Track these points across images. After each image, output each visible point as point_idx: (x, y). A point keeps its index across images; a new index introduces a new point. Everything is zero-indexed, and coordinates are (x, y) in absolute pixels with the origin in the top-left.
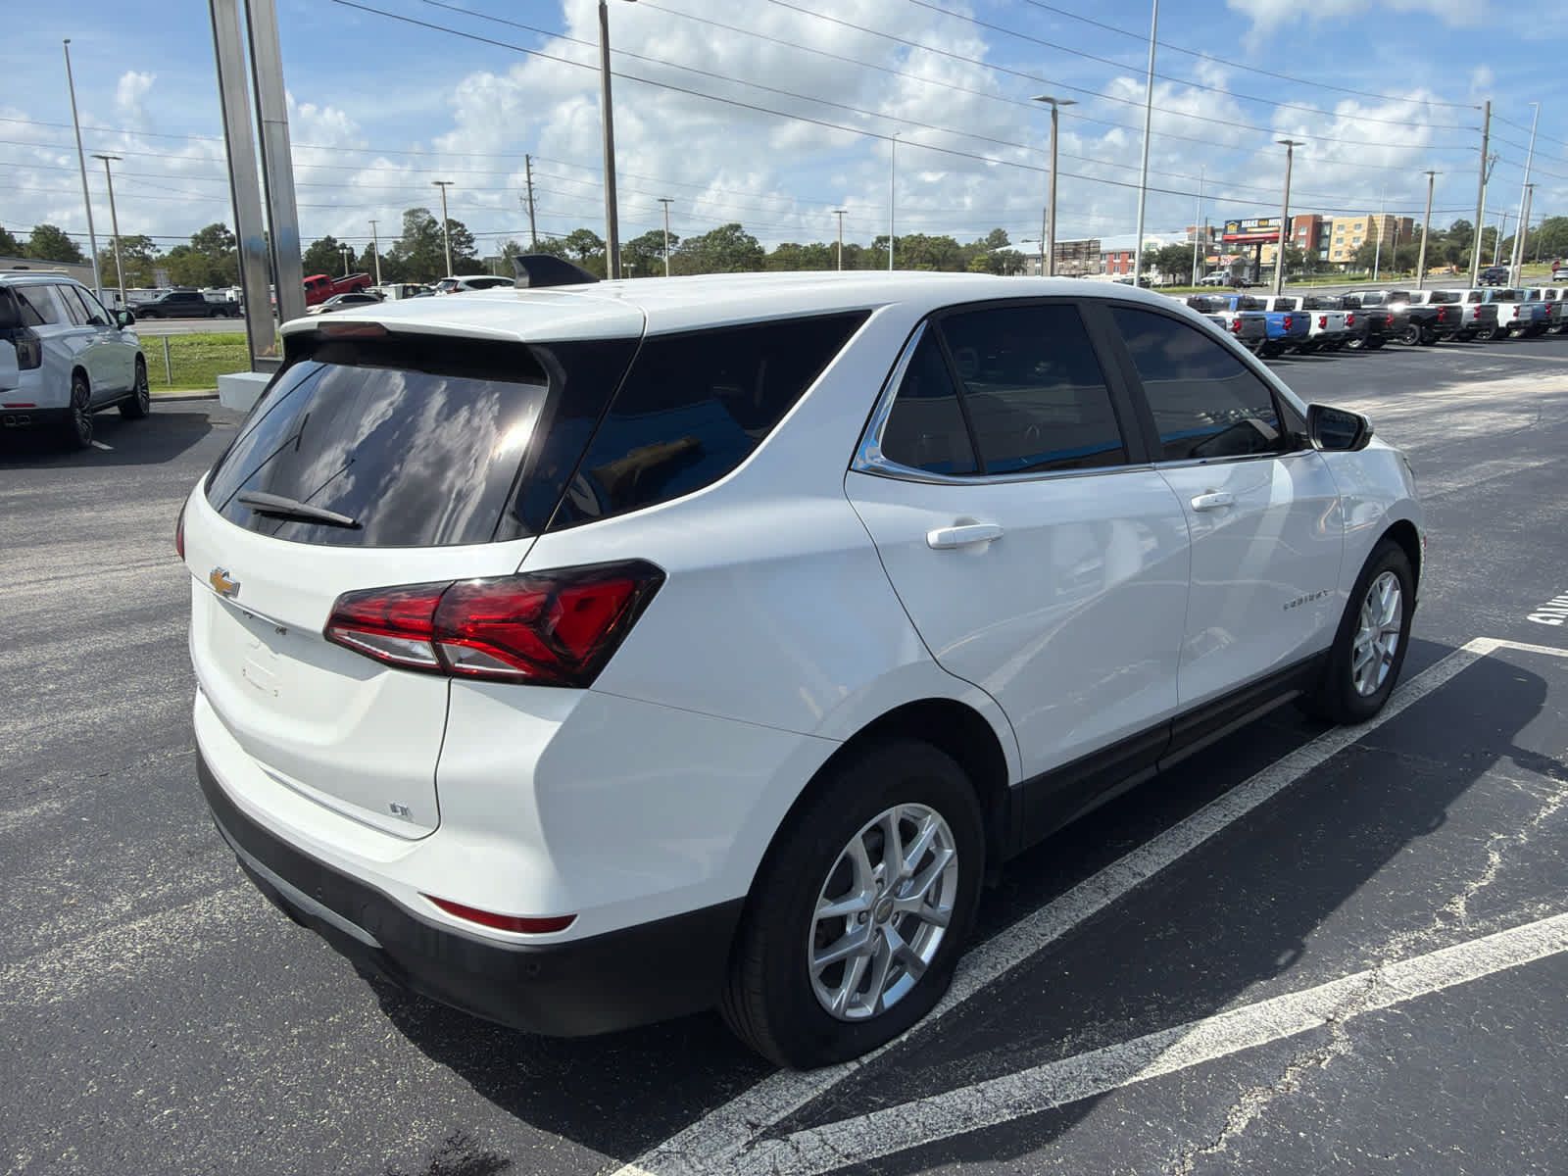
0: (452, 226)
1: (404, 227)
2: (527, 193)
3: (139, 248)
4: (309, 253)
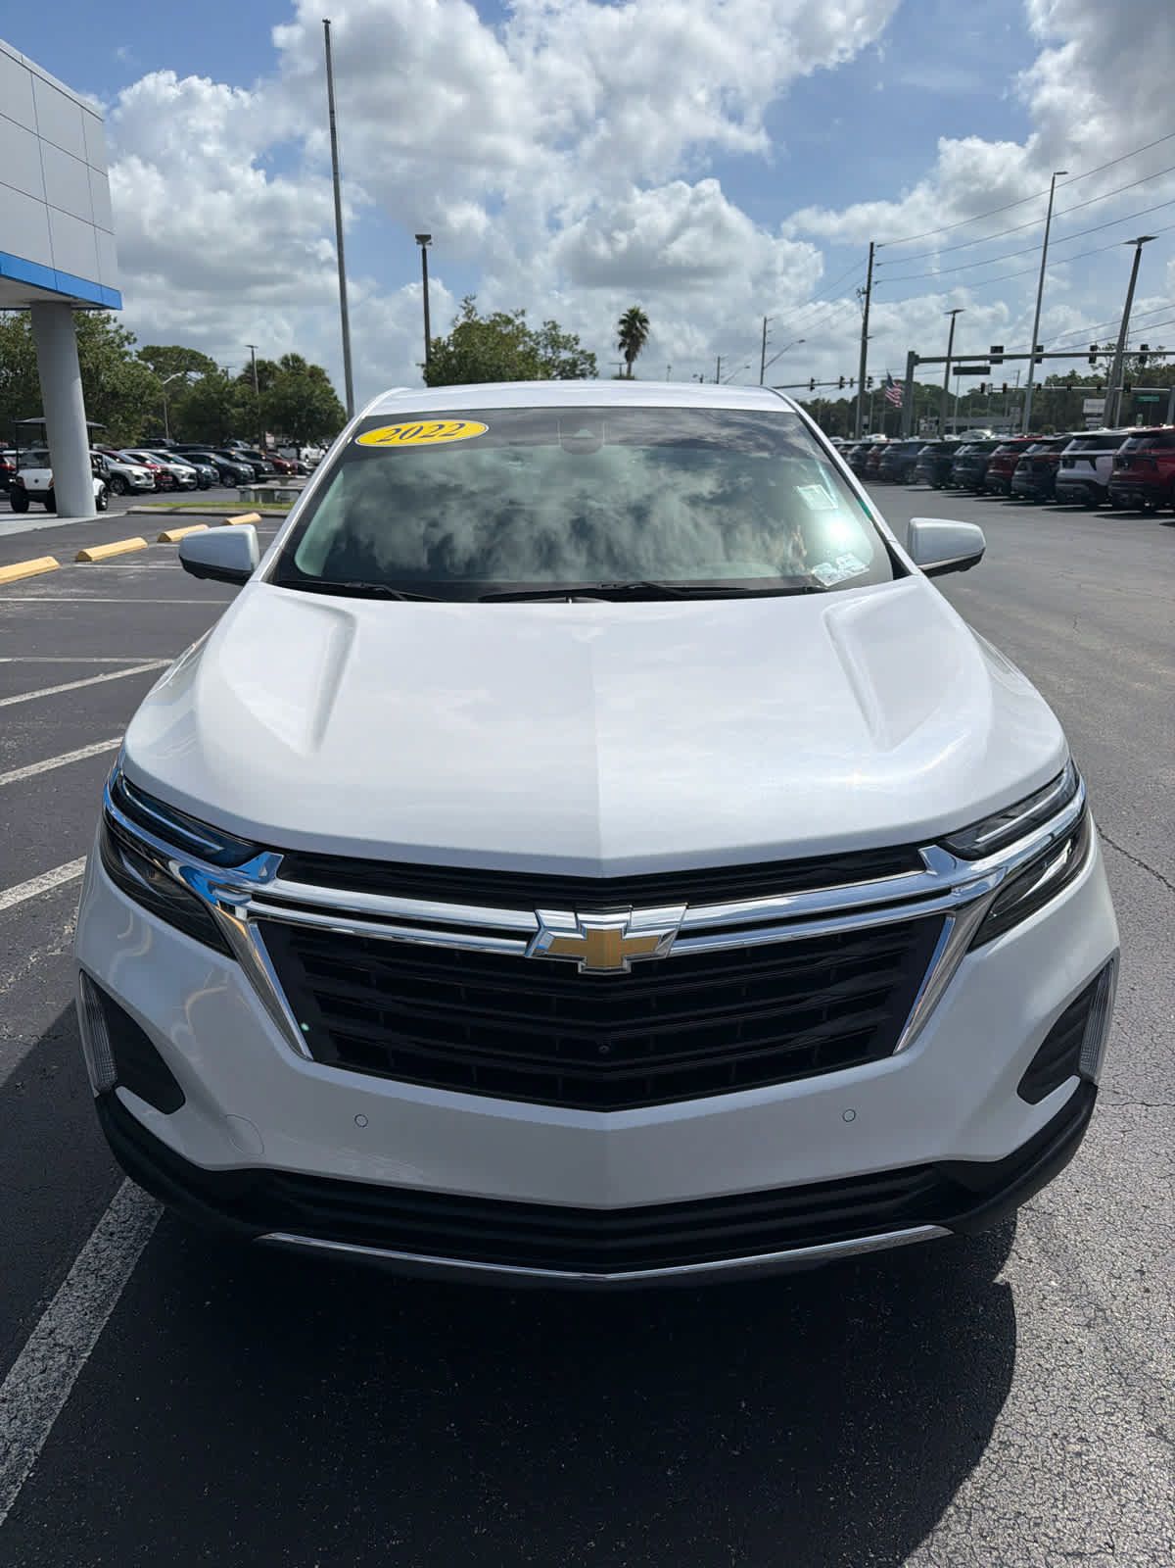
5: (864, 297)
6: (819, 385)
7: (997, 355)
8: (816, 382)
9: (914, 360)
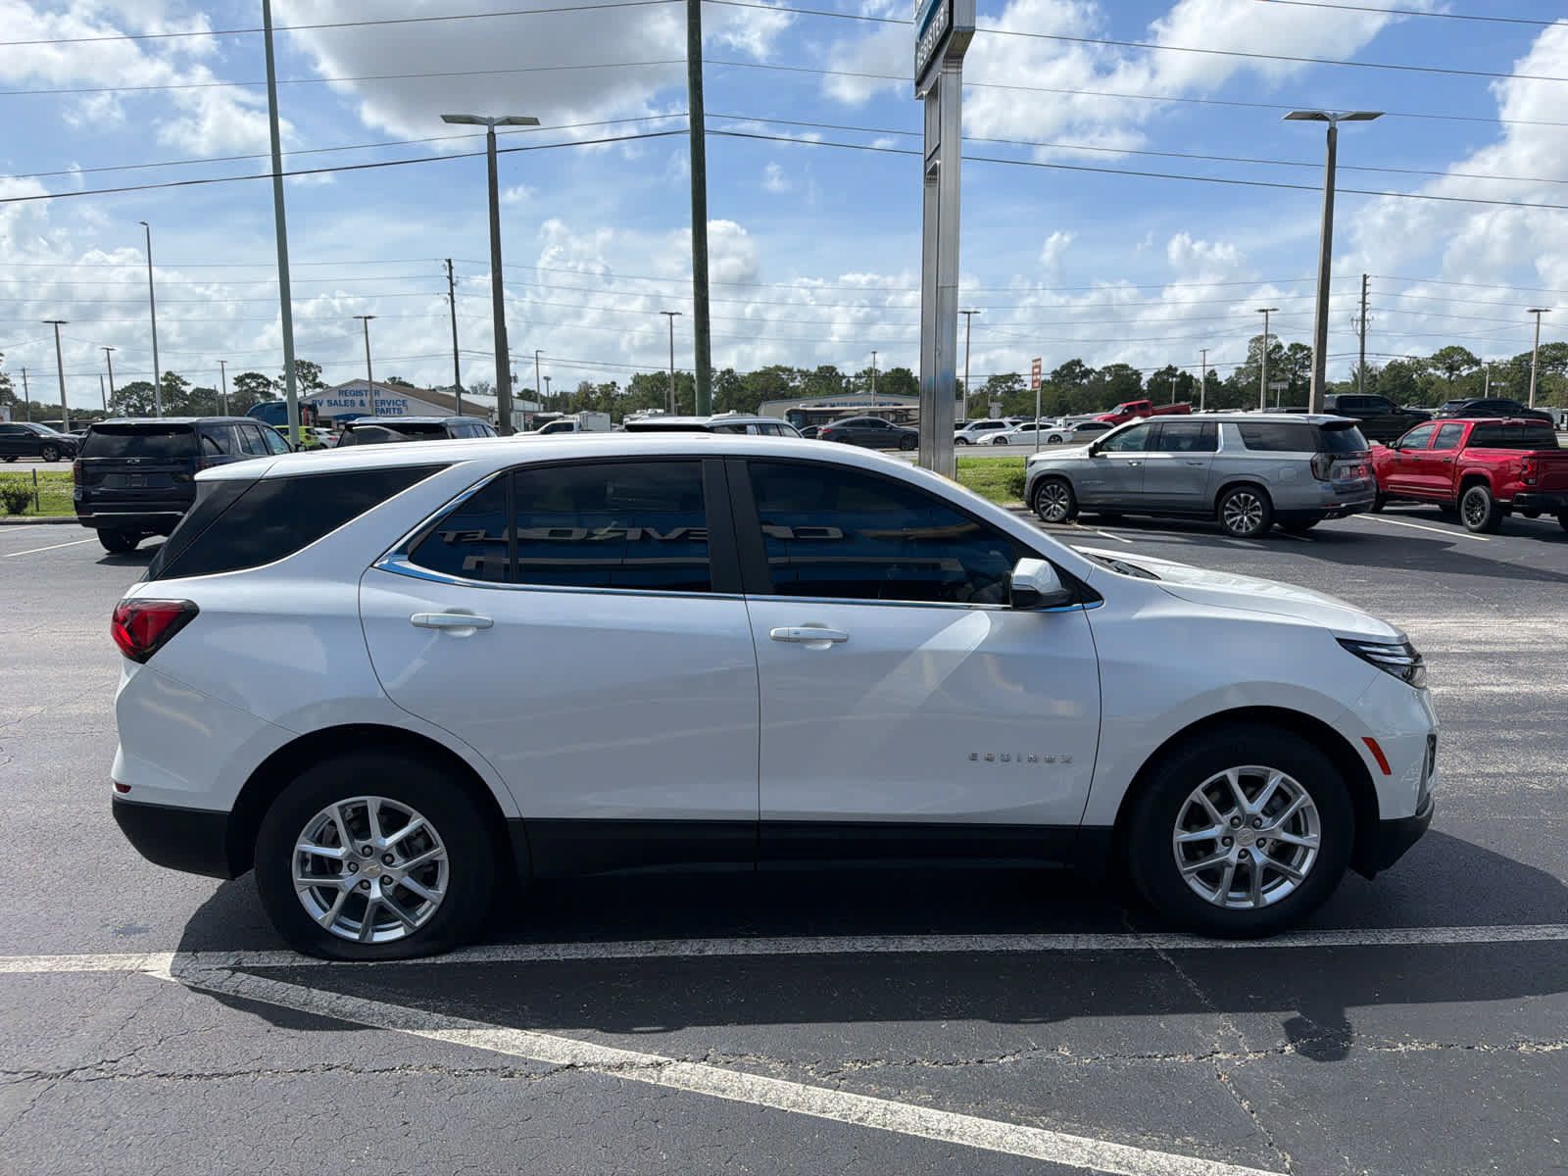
0: (1299, 351)
1: (1249, 354)
2: (1360, 314)
3: (1010, 384)
4: (1150, 383)
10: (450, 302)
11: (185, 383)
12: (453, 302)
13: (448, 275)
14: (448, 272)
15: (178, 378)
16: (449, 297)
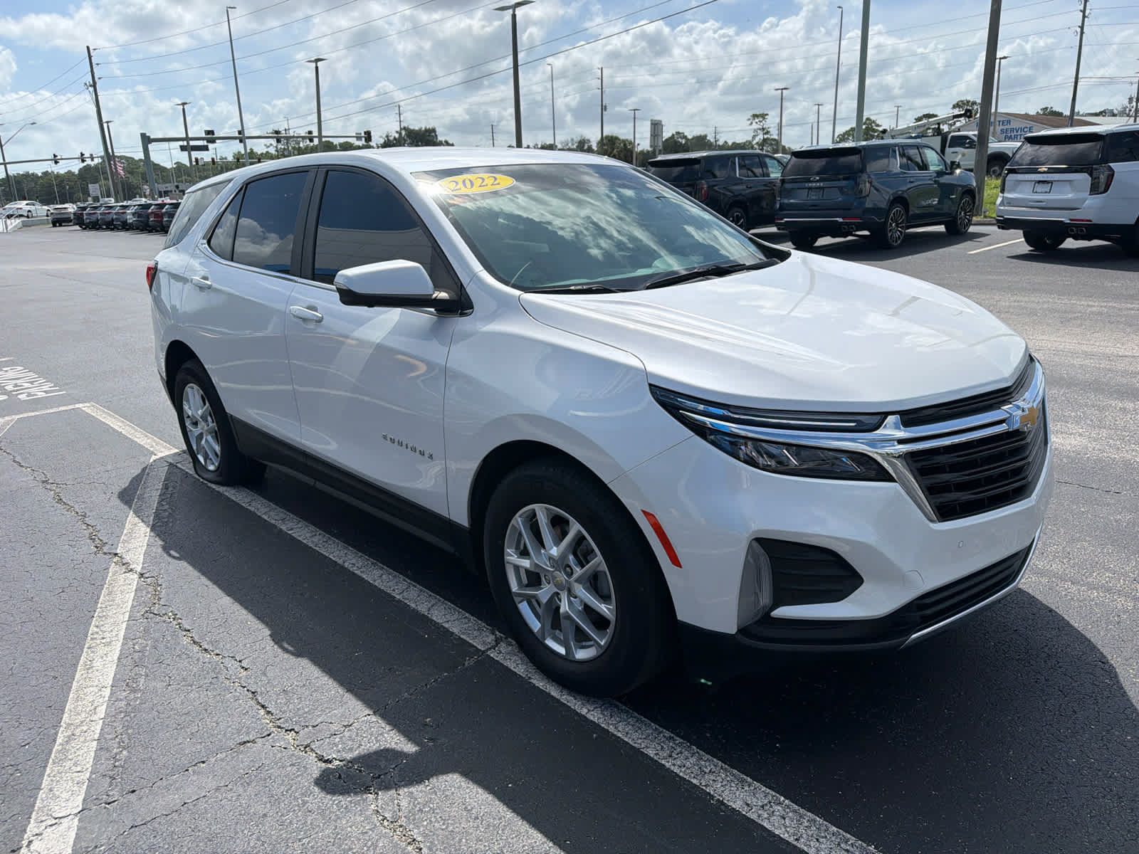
5: (91, 89)
6: (62, 159)
7: (211, 137)
8: (59, 157)
9: (146, 140)
10: (1079, 34)
11: (878, 126)
12: (1082, 33)
13: (1082, 9)
14: (1083, 5)
15: (874, 122)
16: (1079, 30)
